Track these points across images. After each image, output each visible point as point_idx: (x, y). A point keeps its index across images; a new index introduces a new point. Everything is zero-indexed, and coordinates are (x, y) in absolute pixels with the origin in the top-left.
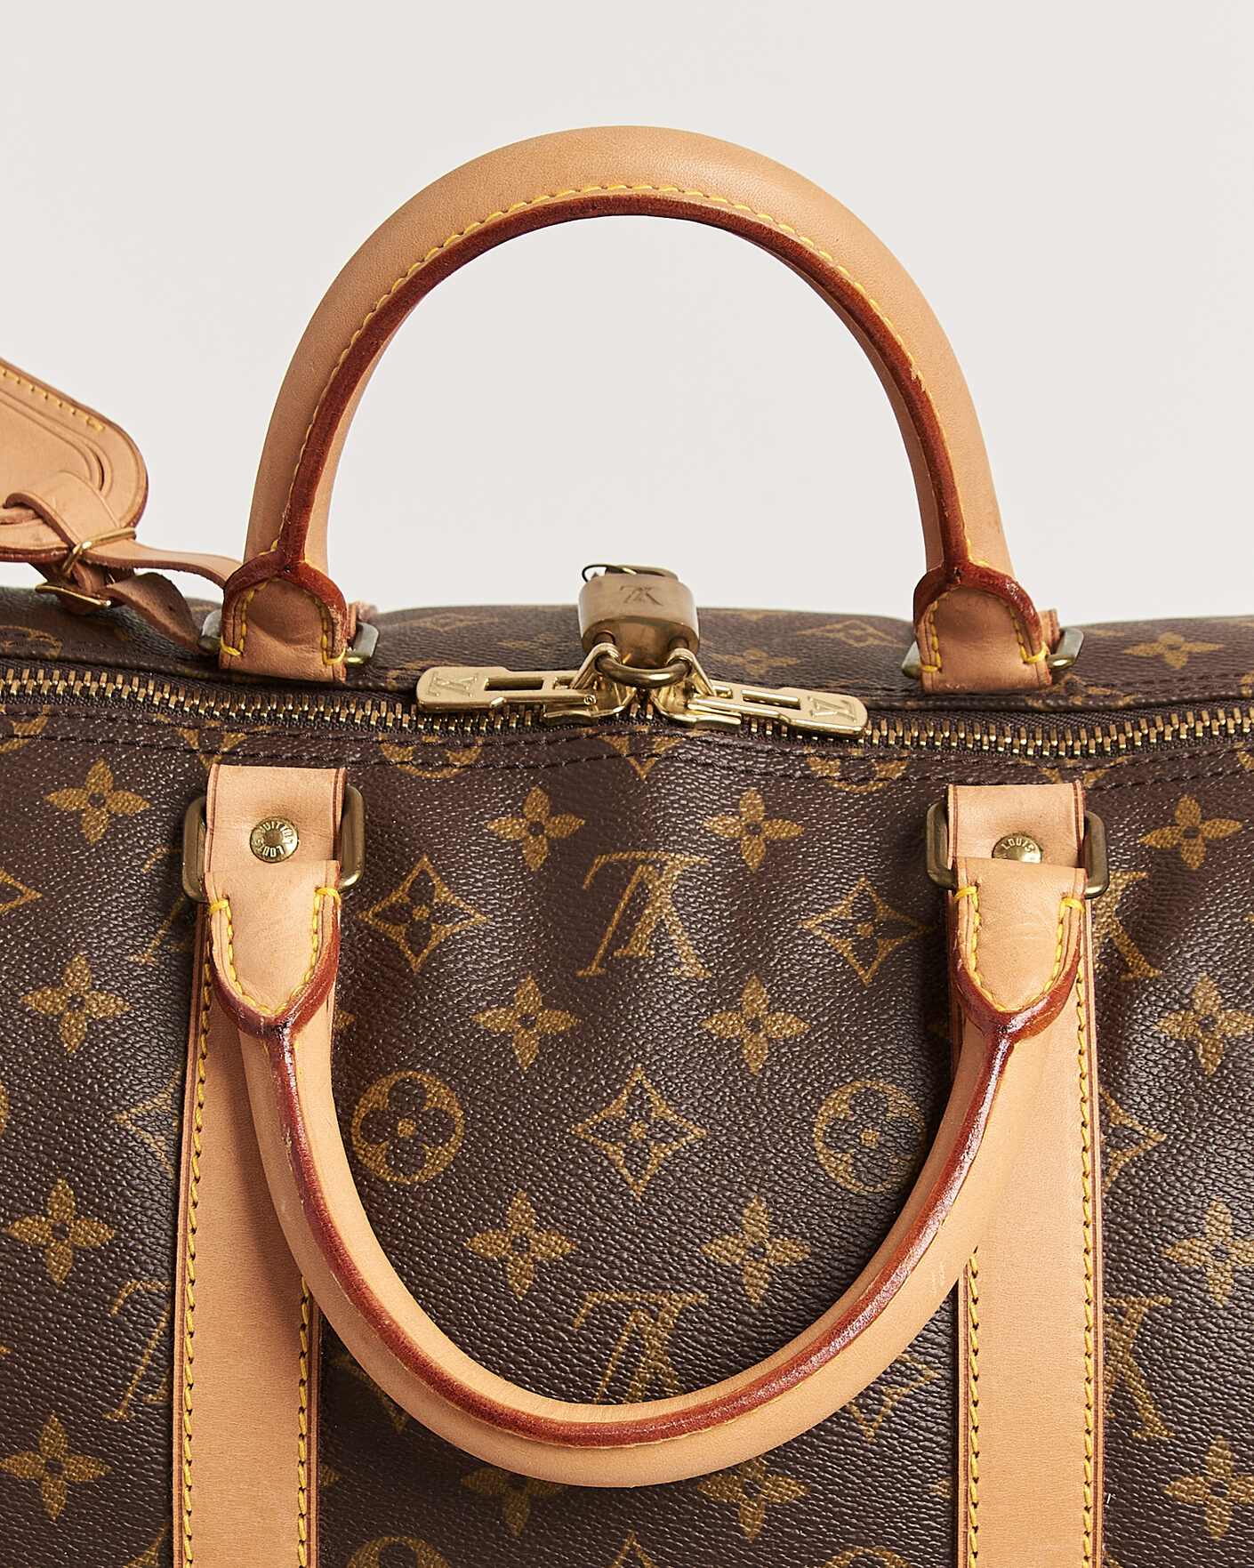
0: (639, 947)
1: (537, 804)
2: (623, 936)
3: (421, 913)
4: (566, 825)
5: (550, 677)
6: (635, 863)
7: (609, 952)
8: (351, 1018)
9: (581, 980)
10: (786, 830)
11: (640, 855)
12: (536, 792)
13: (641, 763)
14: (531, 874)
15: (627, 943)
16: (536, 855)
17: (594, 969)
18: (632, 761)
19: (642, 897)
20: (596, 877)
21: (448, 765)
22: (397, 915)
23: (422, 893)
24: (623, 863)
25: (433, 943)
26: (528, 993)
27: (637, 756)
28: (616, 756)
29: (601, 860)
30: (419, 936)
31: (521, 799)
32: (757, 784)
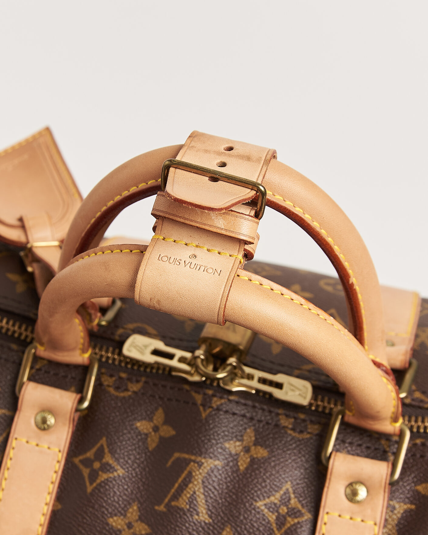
0: (183, 503)
1: (159, 416)
2: (176, 496)
3: (97, 465)
4: (168, 431)
5: (179, 353)
6: (191, 461)
7: (170, 501)
8: (59, 507)
9: (156, 511)
10: (261, 453)
11: (193, 458)
12: (160, 411)
13: (205, 410)
14: (149, 451)
15: (178, 499)
16: (153, 443)
17: (161, 508)
18: (201, 408)
19: (190, 477)
20: (173, 463)
21: (127, 390)
22: (87, 463)
23: (100, 455)
24: (185, 459)
25: (98, 481)
26: (133, 511)
27: (203, 405)
28: (195, 404)
29: (177, 455)
30: (94, 475)
31: (153, 413)
32: (254, 425)
